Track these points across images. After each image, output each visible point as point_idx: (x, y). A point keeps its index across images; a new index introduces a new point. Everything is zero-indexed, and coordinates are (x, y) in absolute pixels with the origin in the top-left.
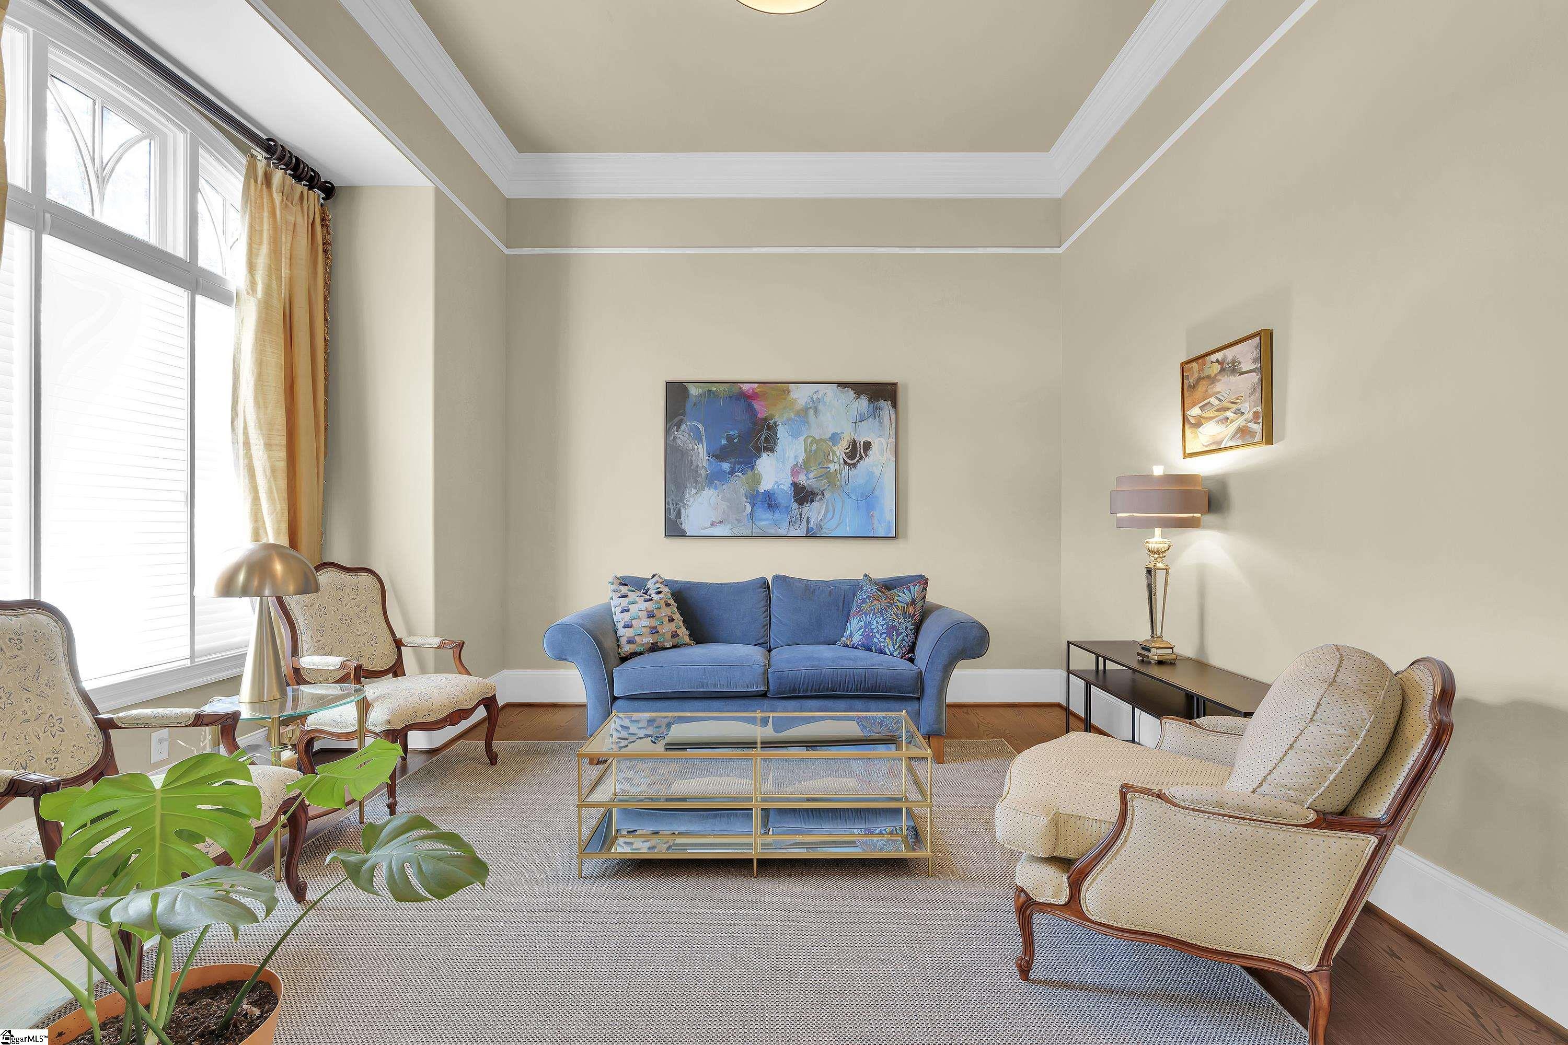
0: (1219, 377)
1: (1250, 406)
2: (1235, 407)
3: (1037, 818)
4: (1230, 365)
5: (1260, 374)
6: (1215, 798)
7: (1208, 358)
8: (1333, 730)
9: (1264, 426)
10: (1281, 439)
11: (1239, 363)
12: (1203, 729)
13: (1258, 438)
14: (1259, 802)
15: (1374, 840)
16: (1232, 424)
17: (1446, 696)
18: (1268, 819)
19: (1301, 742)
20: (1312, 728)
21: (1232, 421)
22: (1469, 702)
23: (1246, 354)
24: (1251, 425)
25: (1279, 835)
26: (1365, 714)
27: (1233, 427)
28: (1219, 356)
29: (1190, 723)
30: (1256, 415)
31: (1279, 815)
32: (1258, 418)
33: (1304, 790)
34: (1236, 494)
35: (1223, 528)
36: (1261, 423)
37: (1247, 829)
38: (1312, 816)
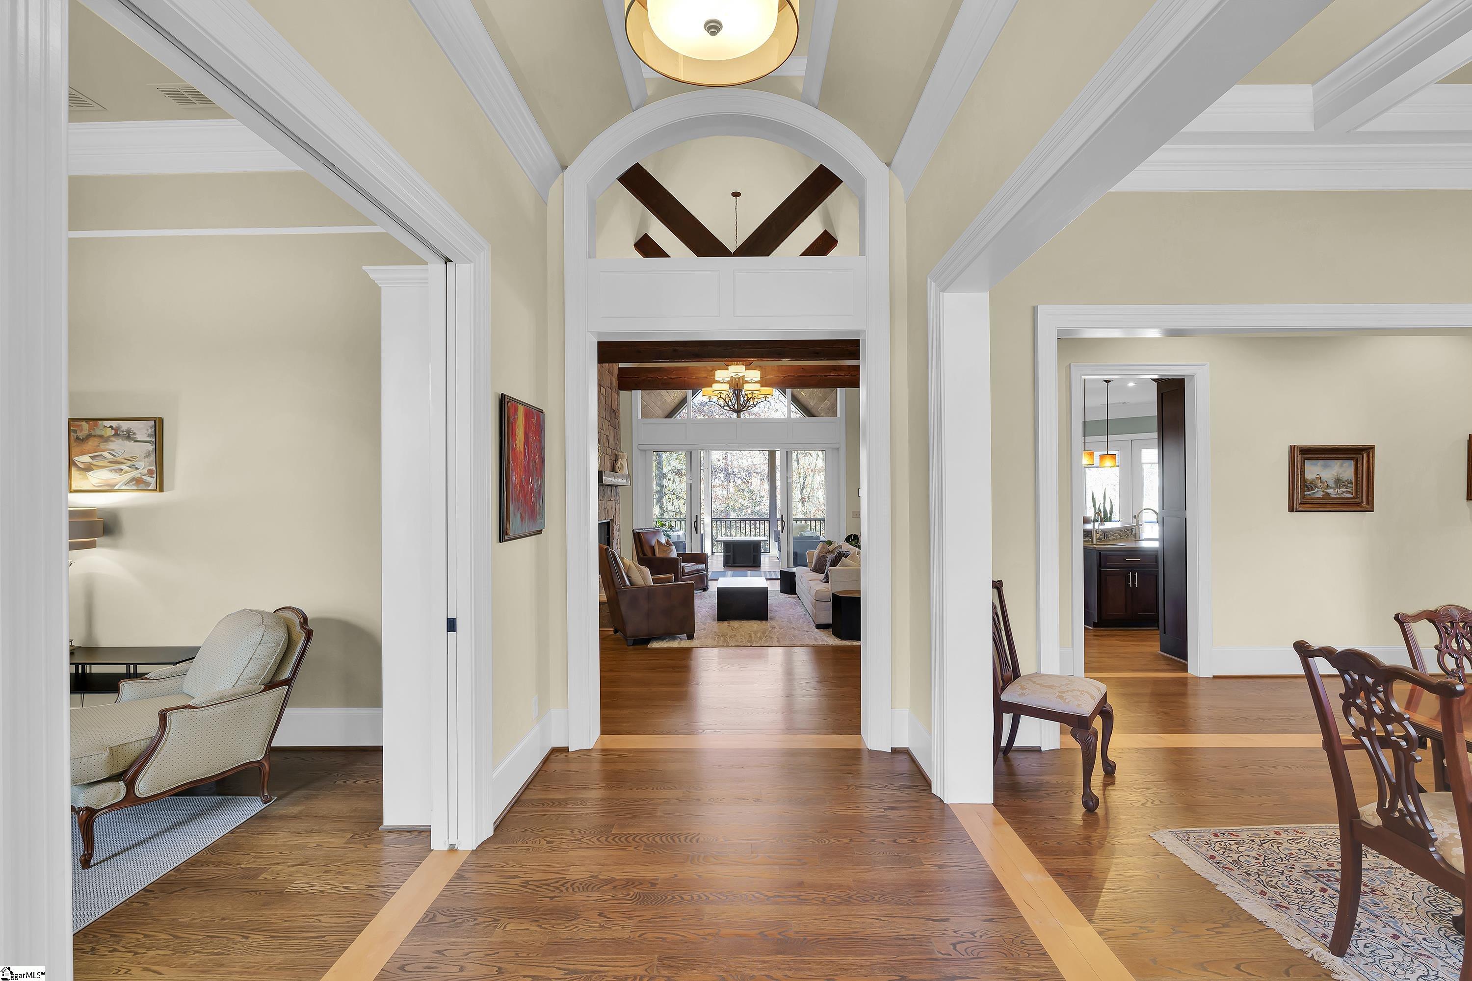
0: (113, 439)
1: (145, 465)
2: (129, 463)
3: (99, 755)
4: (125, 433)
5: (154, 445)
6: (219, 696)
7: (100, 422)
8: (270, 645)
9: (158, 480)
10: (172, 489)
11: (134, 434)
12: (152, 680)
13: (152, 486)
14: (239, 689)
15: (287, 687)
16: (125, 475)
17: (305, 620)
18: (245, 695)
19: (256, 655)
20: (260, 647)
21: (126, 472)
22: (314, 620)
23: (142, 431)
24: (147, 478)
25: (249, 701)
26: (282, 635)
27: (127, 477)
28: (114, 424)
29: (142, 679)
30: (150, 472)
31: (250, 691)
32: (152, 474)
33: (258, 677)
34: (126, 522)
35: (114, 546)
36: (155, 478)
37: (235, 705)
38: (263, 687)
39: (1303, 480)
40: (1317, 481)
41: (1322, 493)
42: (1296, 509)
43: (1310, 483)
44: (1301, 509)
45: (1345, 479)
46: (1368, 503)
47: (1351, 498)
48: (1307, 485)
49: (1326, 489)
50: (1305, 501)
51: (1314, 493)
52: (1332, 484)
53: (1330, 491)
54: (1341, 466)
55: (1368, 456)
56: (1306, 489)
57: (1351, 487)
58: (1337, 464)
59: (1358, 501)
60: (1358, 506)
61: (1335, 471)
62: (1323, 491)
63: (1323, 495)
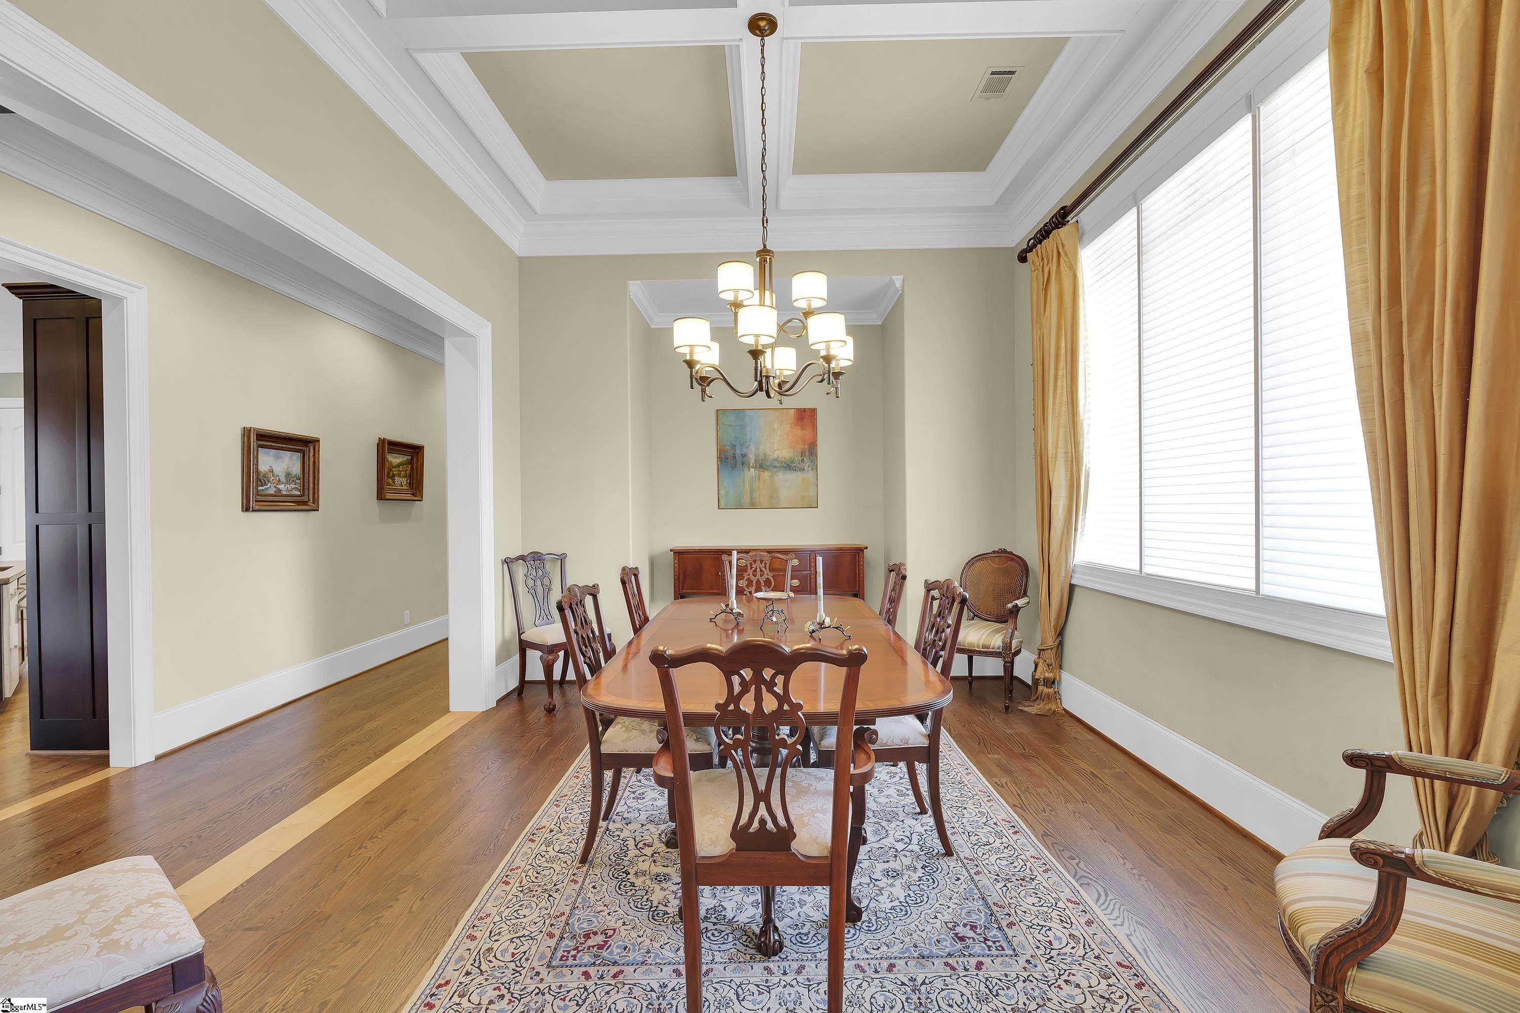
39: (258, 472)
40: (269, 473)
41: (274, 489)
42: (253, 507)
43: (263, 476)
44: (257, 507)
45: (294, 474)
46: (314, 503)
47: (299, 496)
48: (261, 480)
49: (277, 484)
50: (259, 498)
51: (266, 489)
52: (283, 479)
53: (281, 487)
54: (291, 457)
55: (314, 448)
56: (259, 483)
57: (298, 483)
58: (287, 455)
59: (305, 499)
60: (306, 505)
61: (286, 464)
62: (275, 487)
63: (275, 492)
